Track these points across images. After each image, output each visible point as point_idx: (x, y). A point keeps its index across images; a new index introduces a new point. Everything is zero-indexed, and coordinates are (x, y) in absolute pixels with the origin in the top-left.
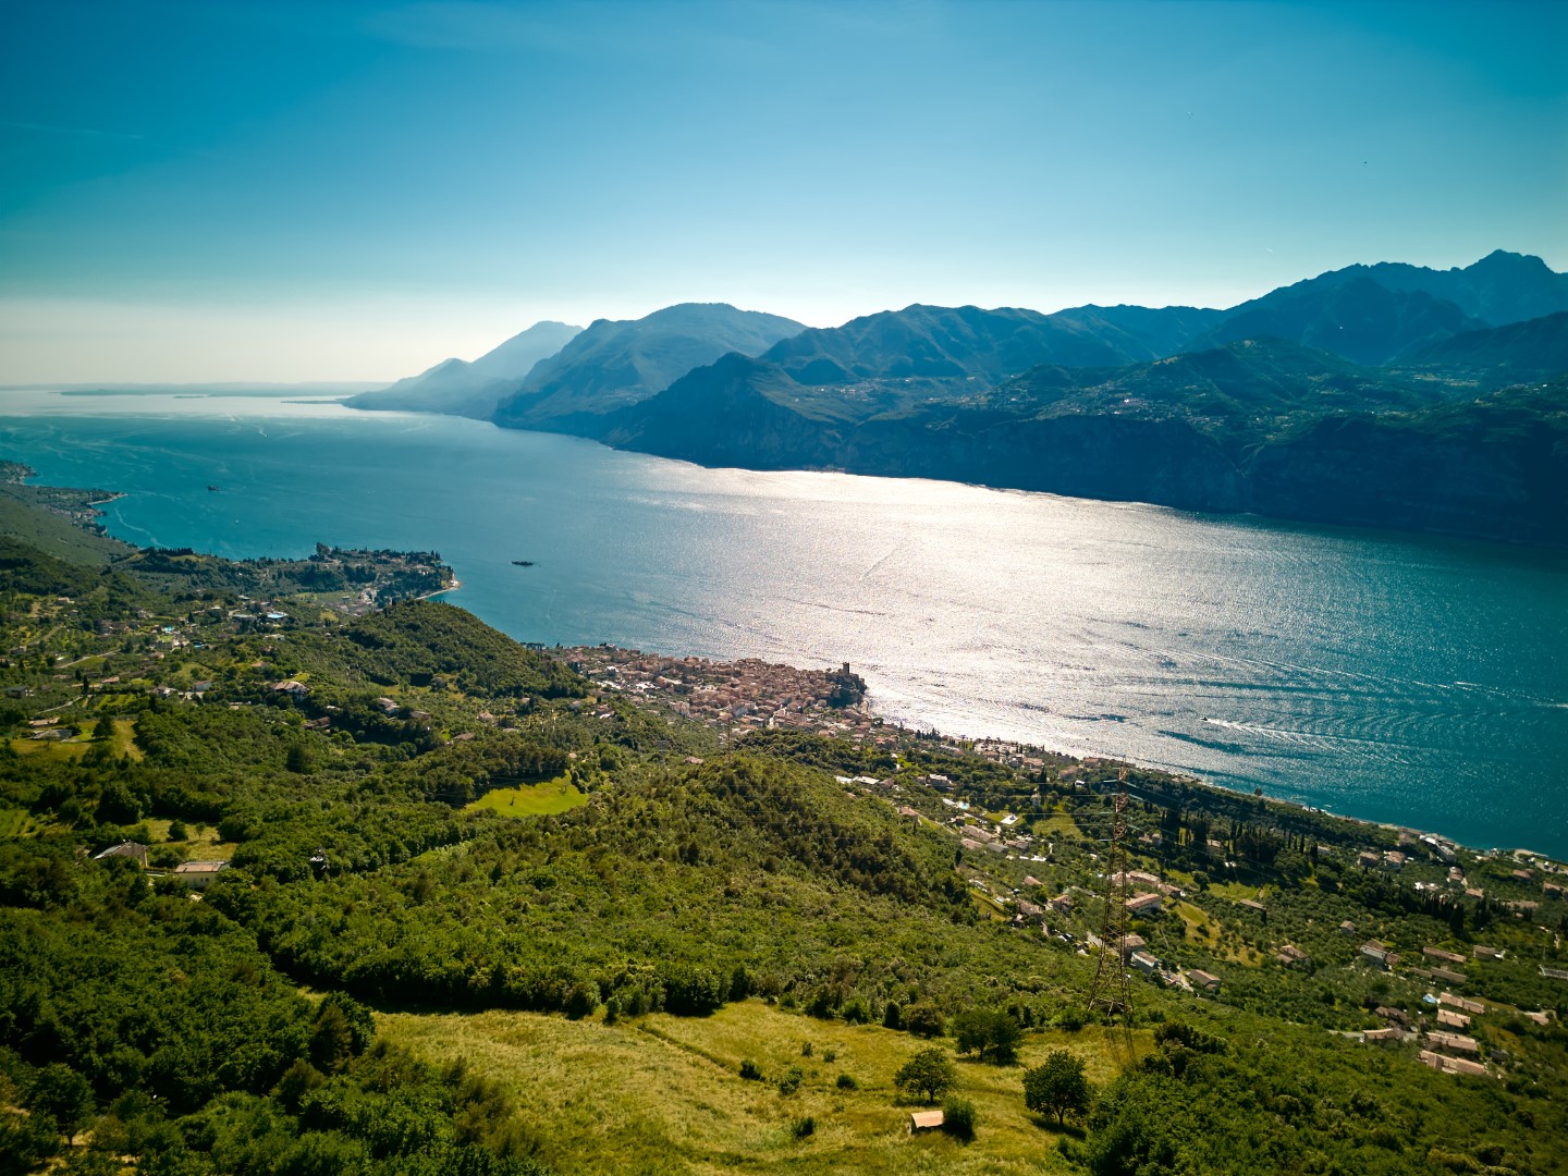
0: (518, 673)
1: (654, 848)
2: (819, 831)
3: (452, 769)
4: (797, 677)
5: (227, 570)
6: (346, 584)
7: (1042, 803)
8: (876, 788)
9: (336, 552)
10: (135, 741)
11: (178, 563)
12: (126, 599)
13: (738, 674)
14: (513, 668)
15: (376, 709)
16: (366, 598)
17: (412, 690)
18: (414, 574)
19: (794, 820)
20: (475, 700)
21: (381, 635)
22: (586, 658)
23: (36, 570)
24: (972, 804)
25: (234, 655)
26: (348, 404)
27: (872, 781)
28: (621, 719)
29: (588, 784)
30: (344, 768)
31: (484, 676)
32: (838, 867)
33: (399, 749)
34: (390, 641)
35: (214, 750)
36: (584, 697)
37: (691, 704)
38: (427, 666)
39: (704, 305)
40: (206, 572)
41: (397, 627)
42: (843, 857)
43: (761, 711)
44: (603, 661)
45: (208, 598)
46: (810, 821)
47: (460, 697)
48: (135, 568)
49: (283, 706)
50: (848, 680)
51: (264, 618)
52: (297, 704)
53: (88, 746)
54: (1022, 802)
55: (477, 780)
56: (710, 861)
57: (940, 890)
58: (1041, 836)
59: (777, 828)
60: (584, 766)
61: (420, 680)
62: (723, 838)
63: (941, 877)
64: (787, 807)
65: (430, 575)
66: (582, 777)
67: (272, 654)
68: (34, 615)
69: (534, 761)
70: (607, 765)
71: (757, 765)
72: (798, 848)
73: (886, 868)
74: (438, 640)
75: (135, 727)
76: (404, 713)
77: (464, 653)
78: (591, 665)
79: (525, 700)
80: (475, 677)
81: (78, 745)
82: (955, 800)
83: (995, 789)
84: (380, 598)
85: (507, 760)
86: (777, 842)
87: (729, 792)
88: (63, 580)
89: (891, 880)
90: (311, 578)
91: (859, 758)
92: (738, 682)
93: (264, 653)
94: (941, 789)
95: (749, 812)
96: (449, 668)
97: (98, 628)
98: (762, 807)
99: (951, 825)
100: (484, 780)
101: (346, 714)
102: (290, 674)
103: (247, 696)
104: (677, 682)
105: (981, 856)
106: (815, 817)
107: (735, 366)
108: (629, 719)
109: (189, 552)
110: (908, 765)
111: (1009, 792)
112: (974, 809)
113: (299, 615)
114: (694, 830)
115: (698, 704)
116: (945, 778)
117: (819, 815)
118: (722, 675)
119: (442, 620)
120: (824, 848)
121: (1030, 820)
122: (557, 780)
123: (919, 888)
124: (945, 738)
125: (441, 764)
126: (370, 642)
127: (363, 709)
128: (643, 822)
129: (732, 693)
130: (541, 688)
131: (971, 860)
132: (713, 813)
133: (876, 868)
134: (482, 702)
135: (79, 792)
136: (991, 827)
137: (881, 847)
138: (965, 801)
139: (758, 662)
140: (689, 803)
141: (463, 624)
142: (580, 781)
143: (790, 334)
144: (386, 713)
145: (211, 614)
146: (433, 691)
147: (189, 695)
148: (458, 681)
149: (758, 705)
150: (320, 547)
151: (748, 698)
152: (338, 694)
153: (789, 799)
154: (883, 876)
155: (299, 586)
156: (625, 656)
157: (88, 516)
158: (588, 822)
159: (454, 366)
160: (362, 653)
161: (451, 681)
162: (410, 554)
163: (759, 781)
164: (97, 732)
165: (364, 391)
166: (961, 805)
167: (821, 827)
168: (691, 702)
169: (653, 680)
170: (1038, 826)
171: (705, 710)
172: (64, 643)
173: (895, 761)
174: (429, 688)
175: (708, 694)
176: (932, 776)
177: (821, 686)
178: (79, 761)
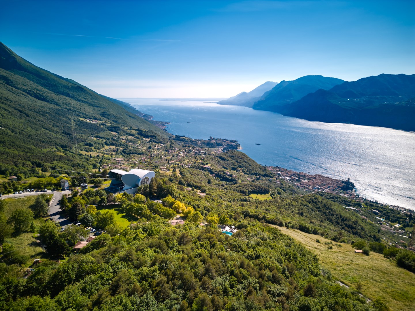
0: (257, 170)
1: (292, 211)
2: (337, 216)
3: (243, 188)
4: (333, 181)
5: (191, 141)
6: (216, 146)
7: (410, 222)
8: (355, 210)
9: (214, 139)
10: (180, 173)
11: (182, 139)
12: (173, 145)
13: (315, 178)
14: (255, 168)
15: (225, 174)
16: (220, 150)
17: (232, 171)
18: (231, 145)
19: (329, 212)
20: (246, 175)
21: (226, 157)
22: (273, 169)
23: (157, 138)
24: (386, 219)
25: (196, 159)
26: (218, 103)
27: (354, 209)
28: (282, 184)
29: (274, 197)
30: (219, 185)
31: (249, 170)
32: (341, 225)
33: (230, 183)
34: (227, 159)
35: (194, 177)
36: (273, 177)
37: (301, 184)
38: (236, 166)
39: (313, 76)
40: (187, 141)
41: (229, 156)
42: (343, 223)
43: (321, 189)
44: (277, 170)
45: (189, 147)
46: (334, 213)
47: (243, 174)
48: (174, 139)
49: (206, 171)
50: (349, 183)
51: (200, 152)
52: (208, 171)
53: (172, 173)
54: (402, 221)
55: (249, 191)
56: (306, 217)
57: (372, 237)
58: (408, 231)
59: (325, 213)
60: (273, 192)
61: (234, 169)
62: (310, 213)
63: (372, 234)
64: (328, 208)
65: (235, 146)
66: (273, 195)
67: (203, 159)
68: (156, 147)
69: (262, 189)
70: (279, 193)
71: (320, 198)
72: (330, 219)
73: (355, 228)
74: (238, 160)
75: (180, 171)
76: (231, 175)
77: (244, 164)
78: (274, 171)
79: (258, 177)
80: (246, 170)
81: (170, 173)
82: (380, 218)
83: (394, 216)
84: (223, 150)
85: (256, 188)
86: (324, 216)
87: (312, 202)
88: (161, 140)
89: (357, 232)
90: (209, 144)
91: (350, 203)
92: (314, 180)
93: (202, 159)
94: (376, 214)
95: (317, 208)
96: (240, 167)
97: (168, 151)
98: (321, 207)
99: (378, 224)
100: (250, 191)
101: (218, 174)
102: (207, 164)
103: (198, 168)
104: (297, 178)
105: (386, 233)
106: (336, 212)
107: (322, 93)
108: (284, 185)
109: (184, 136)
110: (365, 206)
111: (398, 218)
112: (386, 221)
113: (207, 152)
114: (302, 209)
115: (303, 185)
116: (377, 211)
117: (337, 212)
118: (310, 178)
119: (239, 155)
120: (337, 220)
121: (405, 226)
122: (267, 194)
123: (365, 235)
124: (380, 204)
125: (241, 186)
126: (223, 159)
127: (222, 173)
128: (289, 205)
129: (312, 183)
130: (262, 174)
131: (383, 233)
132: (307, 206)
133: (352, 228)
134: (248, 176)
135: (175, 179)
136: (391, 226)
137: (355, 223)
138: (383, 219)
139: (321, 176)
140: (301, 203)
141: (244, 157)
142: (273, 196)
143: (339, 84)
144: (227, 175)
145: (189, 150)
146: (236, 172)
147: (187, 166)
148: (243, 170)
149: (320, 187)
150: (210, 137)
151: (317, 185)
152: (217, 169)
153: (328, 207)
154: (354, 230)
155: (206, 146)
156: (283, 170)
157: (164, 127)
158: (276, 202)
159: (244, 93)
160: (221, 161)
161: (241, 170)
162: (231, 140)
163: (320, 201)
164: (173, 171)
165: (222, 100)
166: (382, 219)
167: (337, 215)
168: (300, 184)
169: (290, 177)
170: (407, 229)
171: (304, 187)
172: (162, 154)
173: (362, 205)
174: (236, 171)
175: (306, 182)
176: (373, 210)
177: (340, 184)
178: (170, 176)
